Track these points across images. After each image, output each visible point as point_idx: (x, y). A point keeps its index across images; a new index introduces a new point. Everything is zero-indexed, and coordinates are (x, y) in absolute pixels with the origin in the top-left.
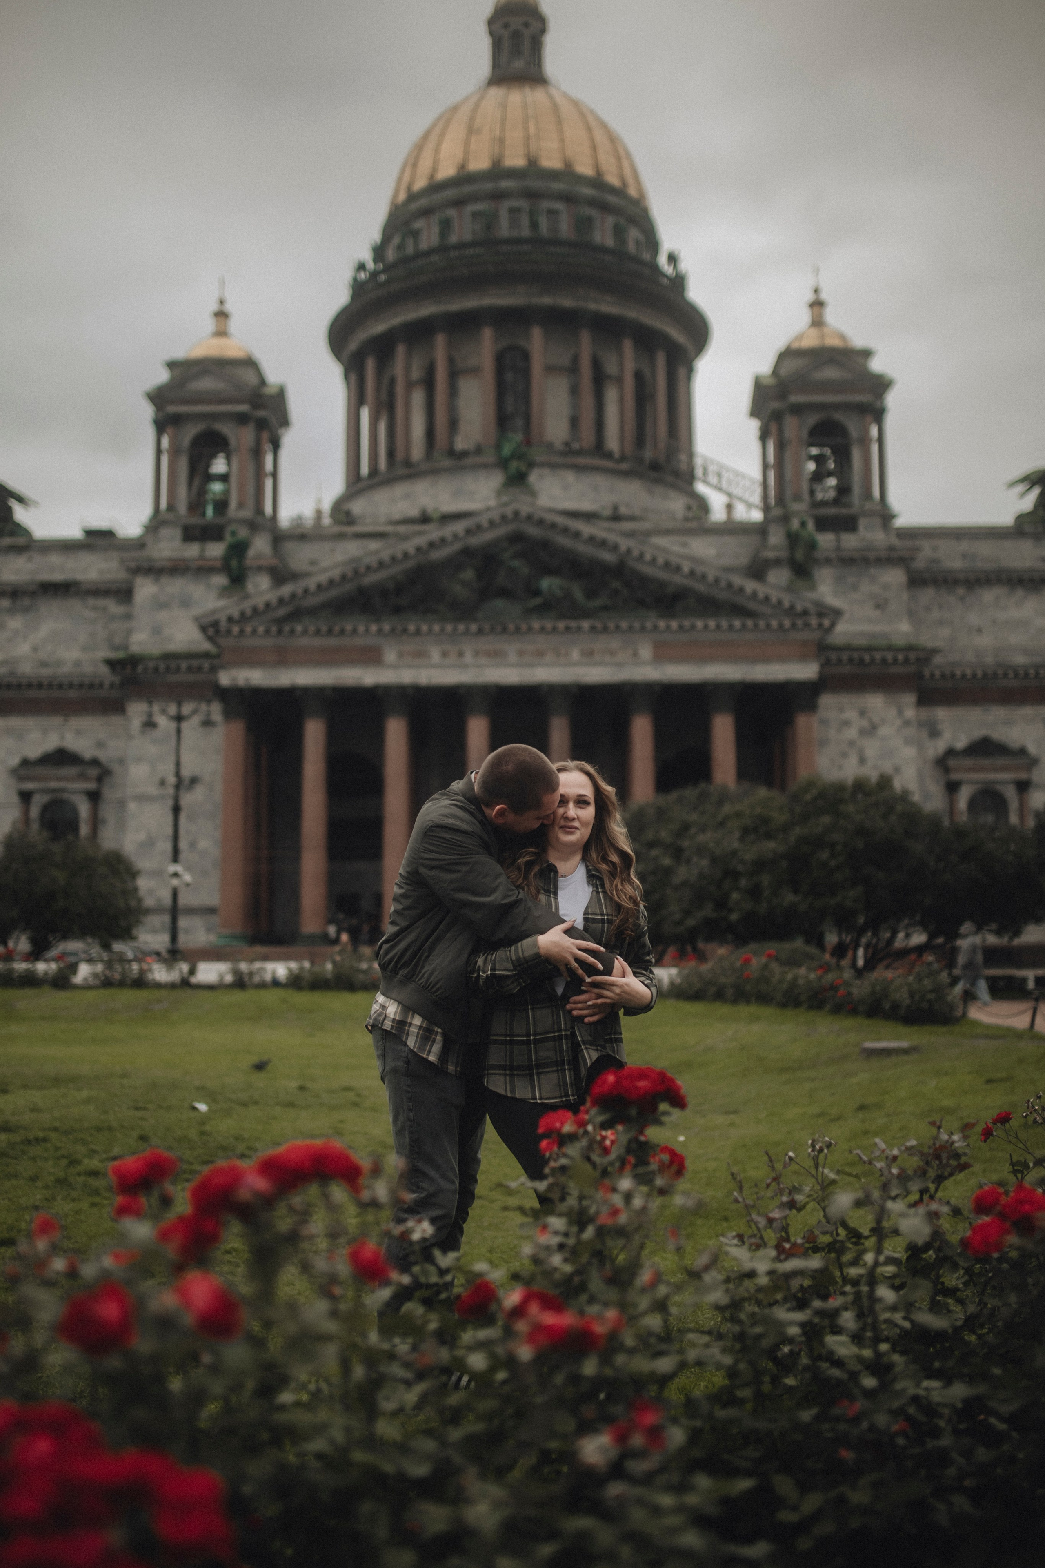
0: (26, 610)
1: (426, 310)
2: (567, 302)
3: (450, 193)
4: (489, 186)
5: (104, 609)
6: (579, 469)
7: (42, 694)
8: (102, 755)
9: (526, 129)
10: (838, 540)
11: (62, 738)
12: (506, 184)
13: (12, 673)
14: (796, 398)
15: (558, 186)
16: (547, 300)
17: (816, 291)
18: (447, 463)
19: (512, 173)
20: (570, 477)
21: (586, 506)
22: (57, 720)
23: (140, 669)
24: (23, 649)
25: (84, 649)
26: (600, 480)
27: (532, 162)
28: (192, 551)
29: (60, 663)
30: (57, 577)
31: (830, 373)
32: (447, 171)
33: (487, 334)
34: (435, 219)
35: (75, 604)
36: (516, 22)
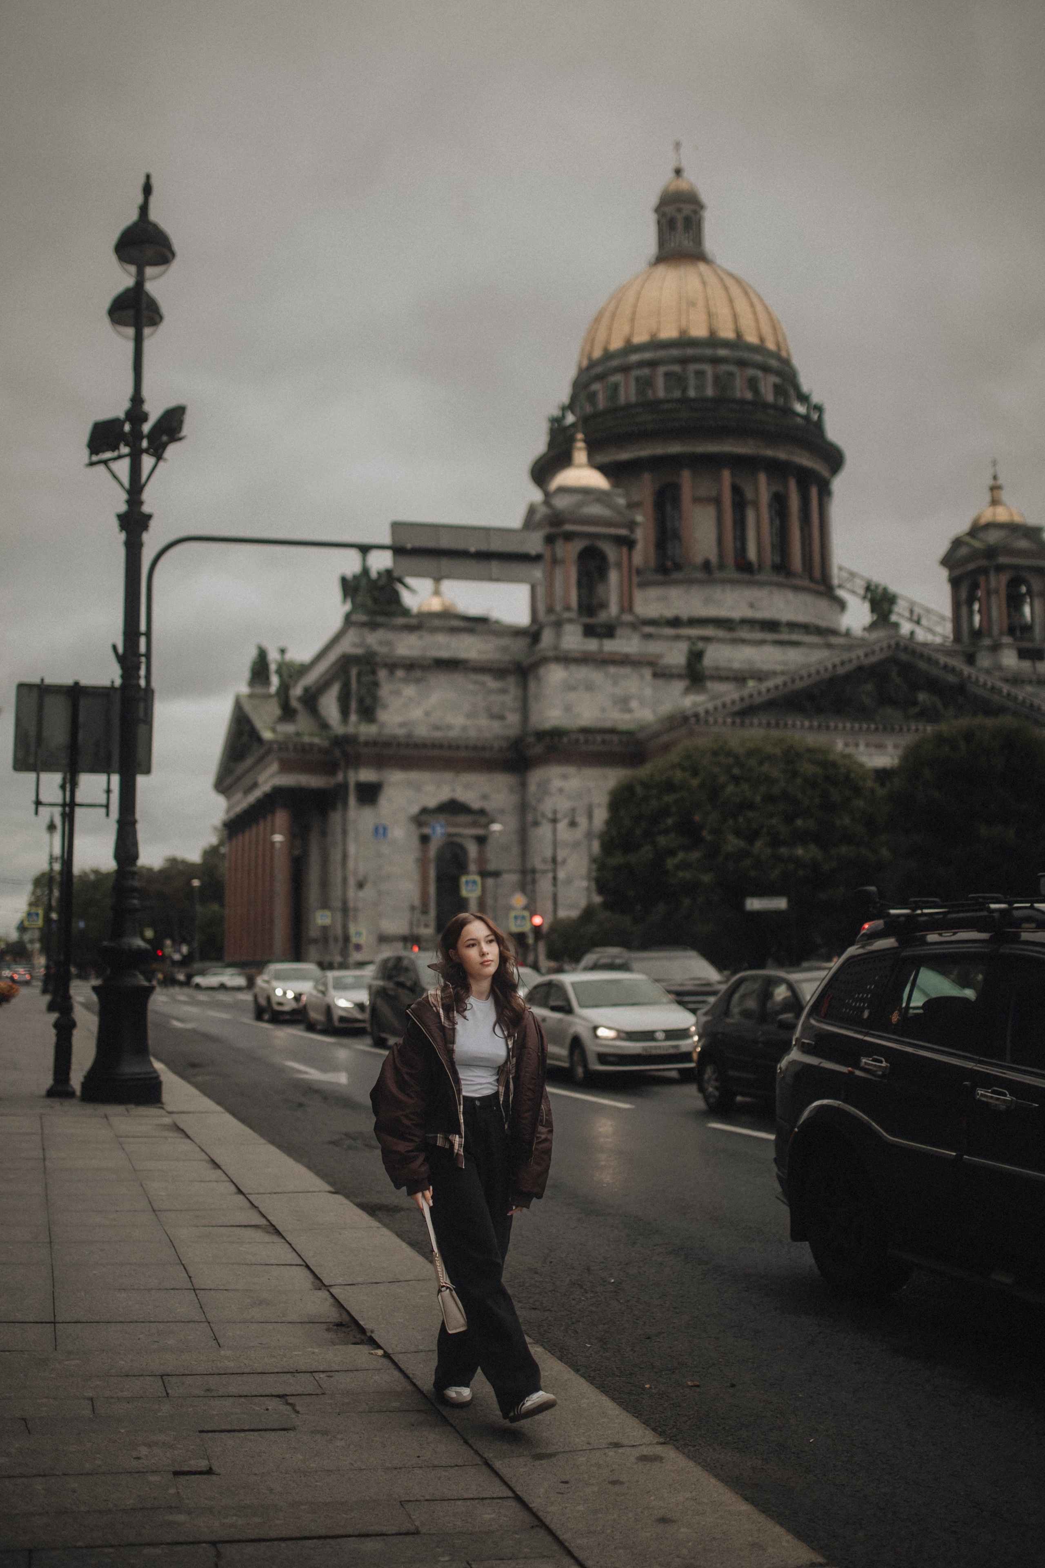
0: (418, 681)
1: (675, 448)
2: (782, 455)
3: (675, 352)
4: (708, 352)
5: (483, 684)
6: (796, 589)
7: (436, 753)
8: (489, 806)
9: (733, 308)
10: (1034, 667)
11: (454, 790)
12: (722, 352)
13: (409, 736)
14: (1003, 560)
15: (758, 358)
16: (769, 453)
17: (995, 478)
18: (699, 575)
19: (726, 344)
20: (790, 595)
21: (801, 618)
22: (449, 776)
23: (565, 740)
24: (417, 713)
25: (469, 716)
26: (809, 599)
27: (739, 335)
28: (592, 645)
29: (449, 727)
30: (445, 654)
31: (1023, 544)
32: (669, 333)
33: (727, 475)
34: (661, 370)
35: (459, 679)
36: (687, 209)
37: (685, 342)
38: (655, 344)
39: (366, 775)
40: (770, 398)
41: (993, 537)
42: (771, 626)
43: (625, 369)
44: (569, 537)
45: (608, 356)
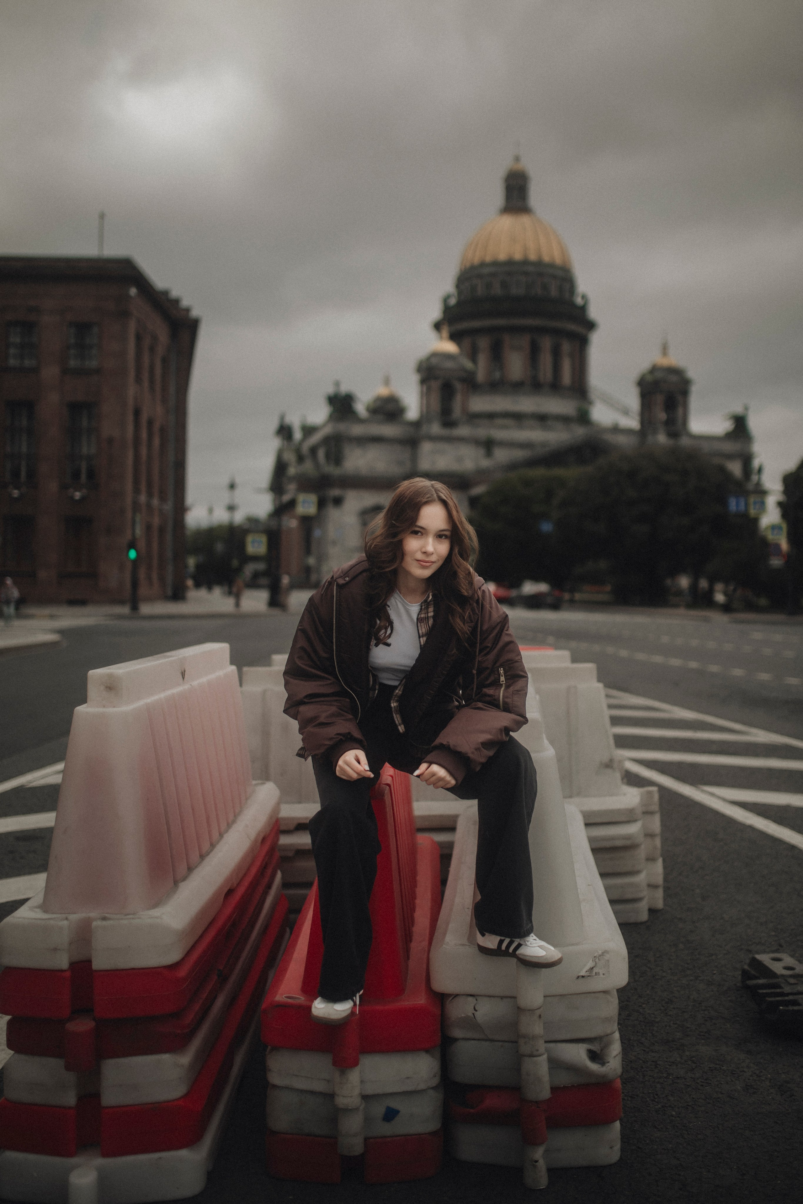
0: (363, 447)
3: (506, 268)
4: (523, 268)
5: (395, 448)
7: (371, 482)
11: (379, 500)
13: (358, 474)
14: (662, 387)
15: (549, 270)
16: (550, 324)
17: (666, 342)
19: (532, 263)
20: (560, 399)
22: (377, 493)
24: (362, 463)
25: (387, 464)
27: (541, 259)
28: (446, 431)
31: (674, 378)
36: (521, 182)
37: (510, 263)
38: (495, 264)
39: (335, 492)
40: (554, 292)
41: (659, 375)
42: (542, 419)
43: (480, 276)
44: (436, 378)
45: (473, 268)
